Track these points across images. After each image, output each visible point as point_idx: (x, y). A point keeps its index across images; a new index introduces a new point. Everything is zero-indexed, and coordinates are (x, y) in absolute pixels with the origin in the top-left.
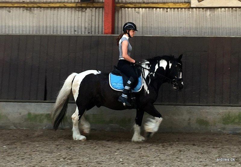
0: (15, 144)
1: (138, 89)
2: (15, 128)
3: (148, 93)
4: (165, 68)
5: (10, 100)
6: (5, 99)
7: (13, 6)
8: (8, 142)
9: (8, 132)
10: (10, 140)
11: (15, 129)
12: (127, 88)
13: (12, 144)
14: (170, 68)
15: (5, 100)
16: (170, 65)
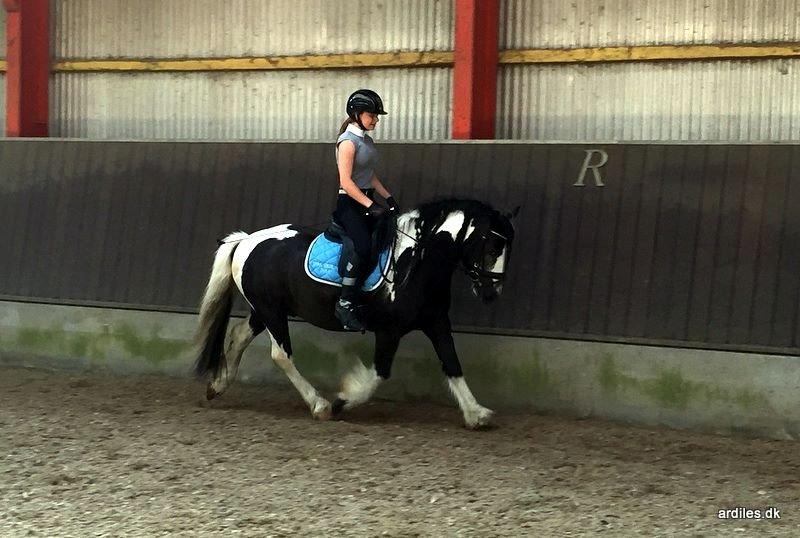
0: (793, 488)
1: (374, 283)
2: (789, 437)
3: (393, 298)
4: (454, 236)
5: (776, 349)
6: (762, 345)
7: (795, 53)
8: (771, 480)
9: (769, 446)
10: (775, 472)
11: (789, 441)
12: (348, 281)
13: (783, 485)
14: (467, 237)
15: (763, 348)
16: (471, 229)
